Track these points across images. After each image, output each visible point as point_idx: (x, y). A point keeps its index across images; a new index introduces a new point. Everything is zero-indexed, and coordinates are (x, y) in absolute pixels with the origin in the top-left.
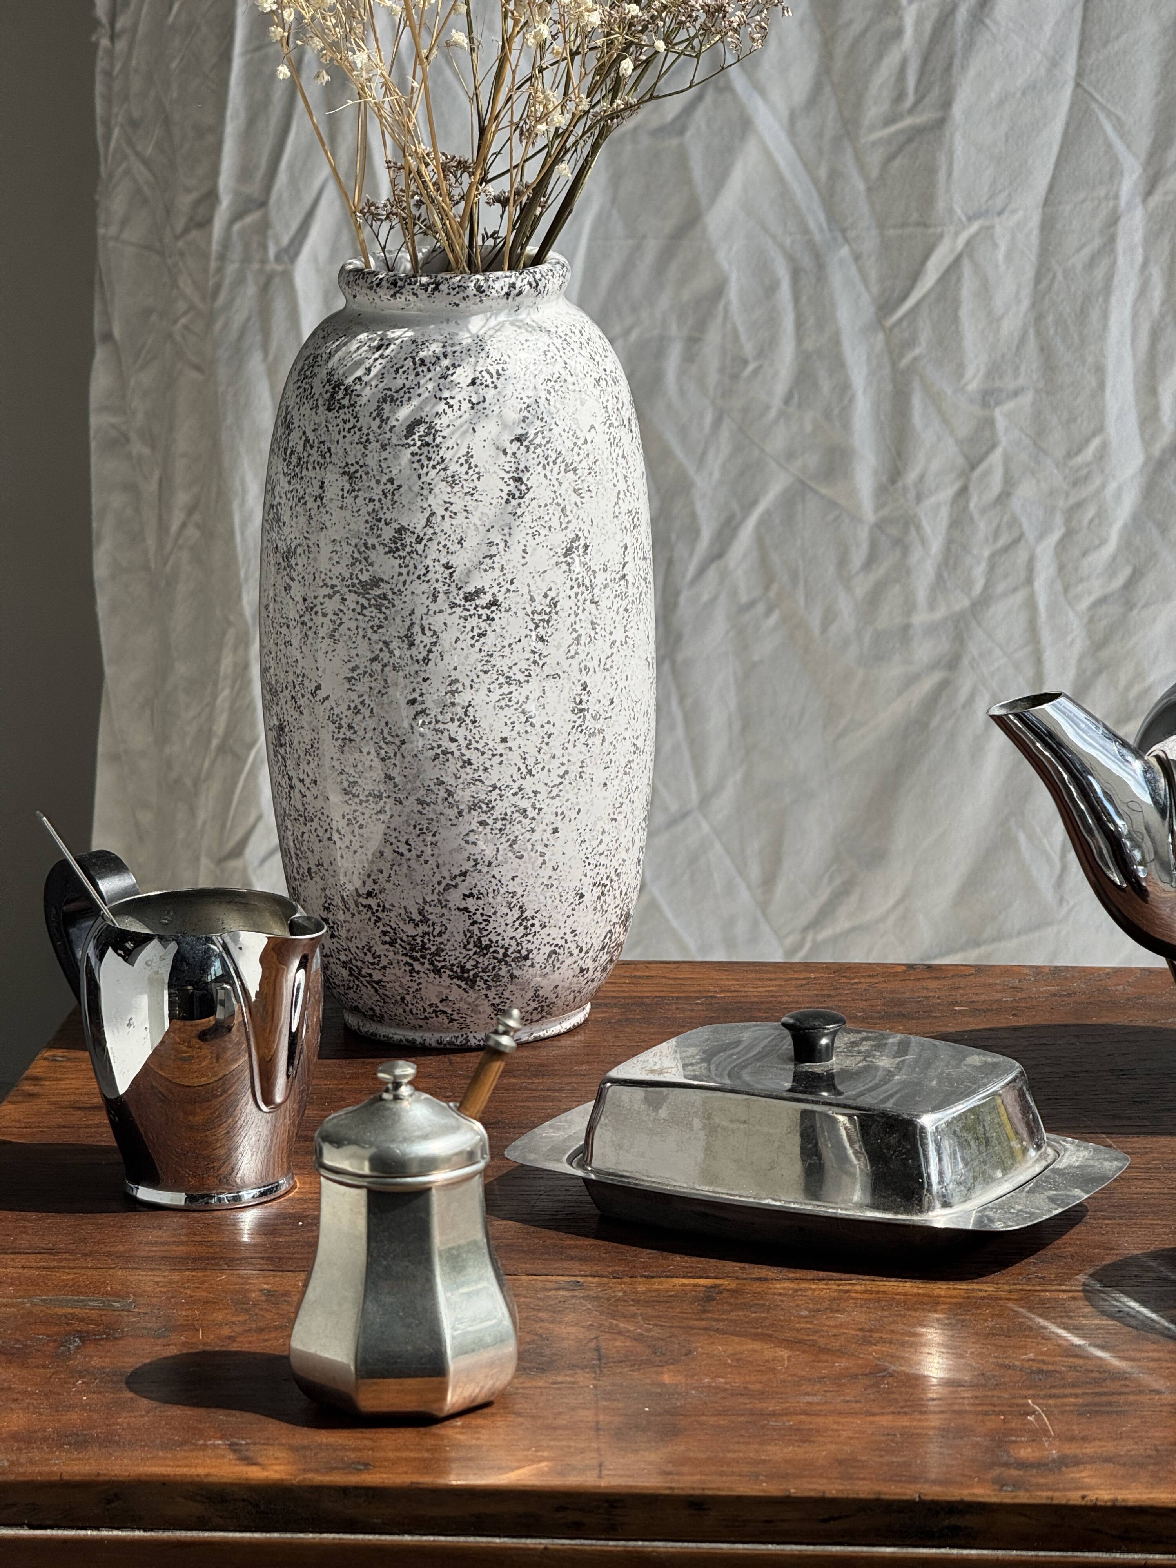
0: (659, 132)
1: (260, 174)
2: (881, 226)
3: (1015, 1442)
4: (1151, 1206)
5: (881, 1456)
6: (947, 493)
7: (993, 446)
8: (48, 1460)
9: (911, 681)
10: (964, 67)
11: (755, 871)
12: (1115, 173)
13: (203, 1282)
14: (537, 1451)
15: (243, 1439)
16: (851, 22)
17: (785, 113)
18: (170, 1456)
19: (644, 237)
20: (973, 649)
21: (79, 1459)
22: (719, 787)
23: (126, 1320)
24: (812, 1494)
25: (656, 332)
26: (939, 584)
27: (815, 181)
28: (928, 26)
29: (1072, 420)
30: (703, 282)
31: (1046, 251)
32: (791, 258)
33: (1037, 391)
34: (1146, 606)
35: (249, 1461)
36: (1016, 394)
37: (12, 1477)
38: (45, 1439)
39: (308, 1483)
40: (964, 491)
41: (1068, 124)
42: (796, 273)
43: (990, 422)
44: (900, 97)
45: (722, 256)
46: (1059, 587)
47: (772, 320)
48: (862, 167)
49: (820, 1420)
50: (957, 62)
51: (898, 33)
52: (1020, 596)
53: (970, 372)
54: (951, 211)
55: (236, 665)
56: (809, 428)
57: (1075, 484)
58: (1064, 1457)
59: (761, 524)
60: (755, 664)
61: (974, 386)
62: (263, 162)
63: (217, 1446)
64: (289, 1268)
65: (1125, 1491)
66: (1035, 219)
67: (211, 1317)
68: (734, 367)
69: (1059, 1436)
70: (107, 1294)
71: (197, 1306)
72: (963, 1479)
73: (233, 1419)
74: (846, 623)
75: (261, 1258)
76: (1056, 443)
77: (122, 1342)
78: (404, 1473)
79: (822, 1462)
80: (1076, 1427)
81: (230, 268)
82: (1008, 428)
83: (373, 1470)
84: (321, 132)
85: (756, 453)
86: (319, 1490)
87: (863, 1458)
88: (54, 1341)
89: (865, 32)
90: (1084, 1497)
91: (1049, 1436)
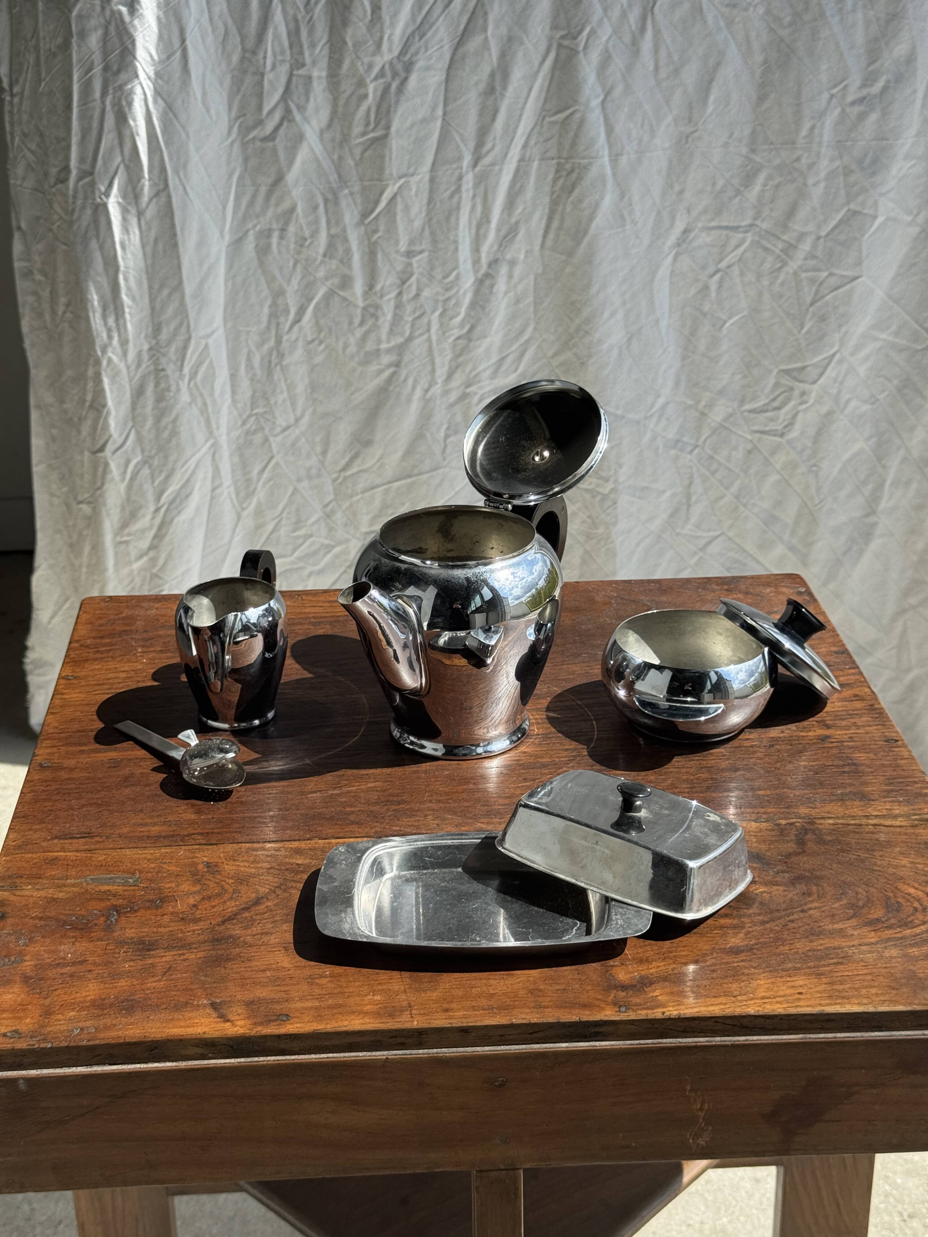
0: (265, 139)
1: (89, 161)
2: (361, 180)
3: (614, 966)
5: (551, 985)
6: (393, 294)
7: (412, 275)
8: (115, 1025)
9: (381, 372)
10: (395, 111)
11: (318, 449)
12: (460, 158)
13: (172, 858)
14: (373, 995)
15: (218, 997)
16: (344, 91)
17: (318, 130)
18: (180, 1017)
19: (260, 186)
20: (406, 359)
21: (132, 1024)
22: (302, 416)
23: (138, 894)
24: (524, 1021)
25: (267, 227)
26: (391, 332)
27: (333, 161)
28: (379, 93)
29: (445, 263)
30: (286, 205)
31: (432, 191)
32: (323, 194)
33: (430, 251)
34: (478, 339)
35: (224, 1018)
36: (422, 252)
37: (97, 1042)
38: (111, 1005)
39: (258, 1034)
40: (401, 293)
41: (440, 136)
42: (326, 201)
43: (410, 265)
44: (368, 124)
45: (294, 193)
46: (441, 332)
47: (316, 221)
48: (352, 155)
50: (392, 109)
51: (366, 96)
52: (425, 336)
53: (401, 243)
54: (391, 175)
55: (95, 373)
56: (334, 267)
57: (447, 290)
58: (642, 978)
59: (316, 307)
60: (315, 366)
61: (403, 249)
62: (90, 154)
63: (204, 1006)
64: (214, 842)
65: (682, 1007)
66: (427, 178)
67: (182, 888)
68: (301, 242)
69: (634, 959)
70: (124, 871)
71: (173, 879)
72: (597, 1003)
73: (209, 979)
74: (352, 349)
75: (198, 834)
76: (438, 273)
77: (138, 914)
78: (309, 1022)
79: (522, 993)
80: (640, 950)
81: (79, 202)
82: (418, 267)
83: (292, 1021)
84: (116, 142)
85: (312, 278)
86: (265, 1037)
87: (541, 987)
88: (103, 915)
89: (351, 95)
90: (663, 1013)
91: (629, 960)
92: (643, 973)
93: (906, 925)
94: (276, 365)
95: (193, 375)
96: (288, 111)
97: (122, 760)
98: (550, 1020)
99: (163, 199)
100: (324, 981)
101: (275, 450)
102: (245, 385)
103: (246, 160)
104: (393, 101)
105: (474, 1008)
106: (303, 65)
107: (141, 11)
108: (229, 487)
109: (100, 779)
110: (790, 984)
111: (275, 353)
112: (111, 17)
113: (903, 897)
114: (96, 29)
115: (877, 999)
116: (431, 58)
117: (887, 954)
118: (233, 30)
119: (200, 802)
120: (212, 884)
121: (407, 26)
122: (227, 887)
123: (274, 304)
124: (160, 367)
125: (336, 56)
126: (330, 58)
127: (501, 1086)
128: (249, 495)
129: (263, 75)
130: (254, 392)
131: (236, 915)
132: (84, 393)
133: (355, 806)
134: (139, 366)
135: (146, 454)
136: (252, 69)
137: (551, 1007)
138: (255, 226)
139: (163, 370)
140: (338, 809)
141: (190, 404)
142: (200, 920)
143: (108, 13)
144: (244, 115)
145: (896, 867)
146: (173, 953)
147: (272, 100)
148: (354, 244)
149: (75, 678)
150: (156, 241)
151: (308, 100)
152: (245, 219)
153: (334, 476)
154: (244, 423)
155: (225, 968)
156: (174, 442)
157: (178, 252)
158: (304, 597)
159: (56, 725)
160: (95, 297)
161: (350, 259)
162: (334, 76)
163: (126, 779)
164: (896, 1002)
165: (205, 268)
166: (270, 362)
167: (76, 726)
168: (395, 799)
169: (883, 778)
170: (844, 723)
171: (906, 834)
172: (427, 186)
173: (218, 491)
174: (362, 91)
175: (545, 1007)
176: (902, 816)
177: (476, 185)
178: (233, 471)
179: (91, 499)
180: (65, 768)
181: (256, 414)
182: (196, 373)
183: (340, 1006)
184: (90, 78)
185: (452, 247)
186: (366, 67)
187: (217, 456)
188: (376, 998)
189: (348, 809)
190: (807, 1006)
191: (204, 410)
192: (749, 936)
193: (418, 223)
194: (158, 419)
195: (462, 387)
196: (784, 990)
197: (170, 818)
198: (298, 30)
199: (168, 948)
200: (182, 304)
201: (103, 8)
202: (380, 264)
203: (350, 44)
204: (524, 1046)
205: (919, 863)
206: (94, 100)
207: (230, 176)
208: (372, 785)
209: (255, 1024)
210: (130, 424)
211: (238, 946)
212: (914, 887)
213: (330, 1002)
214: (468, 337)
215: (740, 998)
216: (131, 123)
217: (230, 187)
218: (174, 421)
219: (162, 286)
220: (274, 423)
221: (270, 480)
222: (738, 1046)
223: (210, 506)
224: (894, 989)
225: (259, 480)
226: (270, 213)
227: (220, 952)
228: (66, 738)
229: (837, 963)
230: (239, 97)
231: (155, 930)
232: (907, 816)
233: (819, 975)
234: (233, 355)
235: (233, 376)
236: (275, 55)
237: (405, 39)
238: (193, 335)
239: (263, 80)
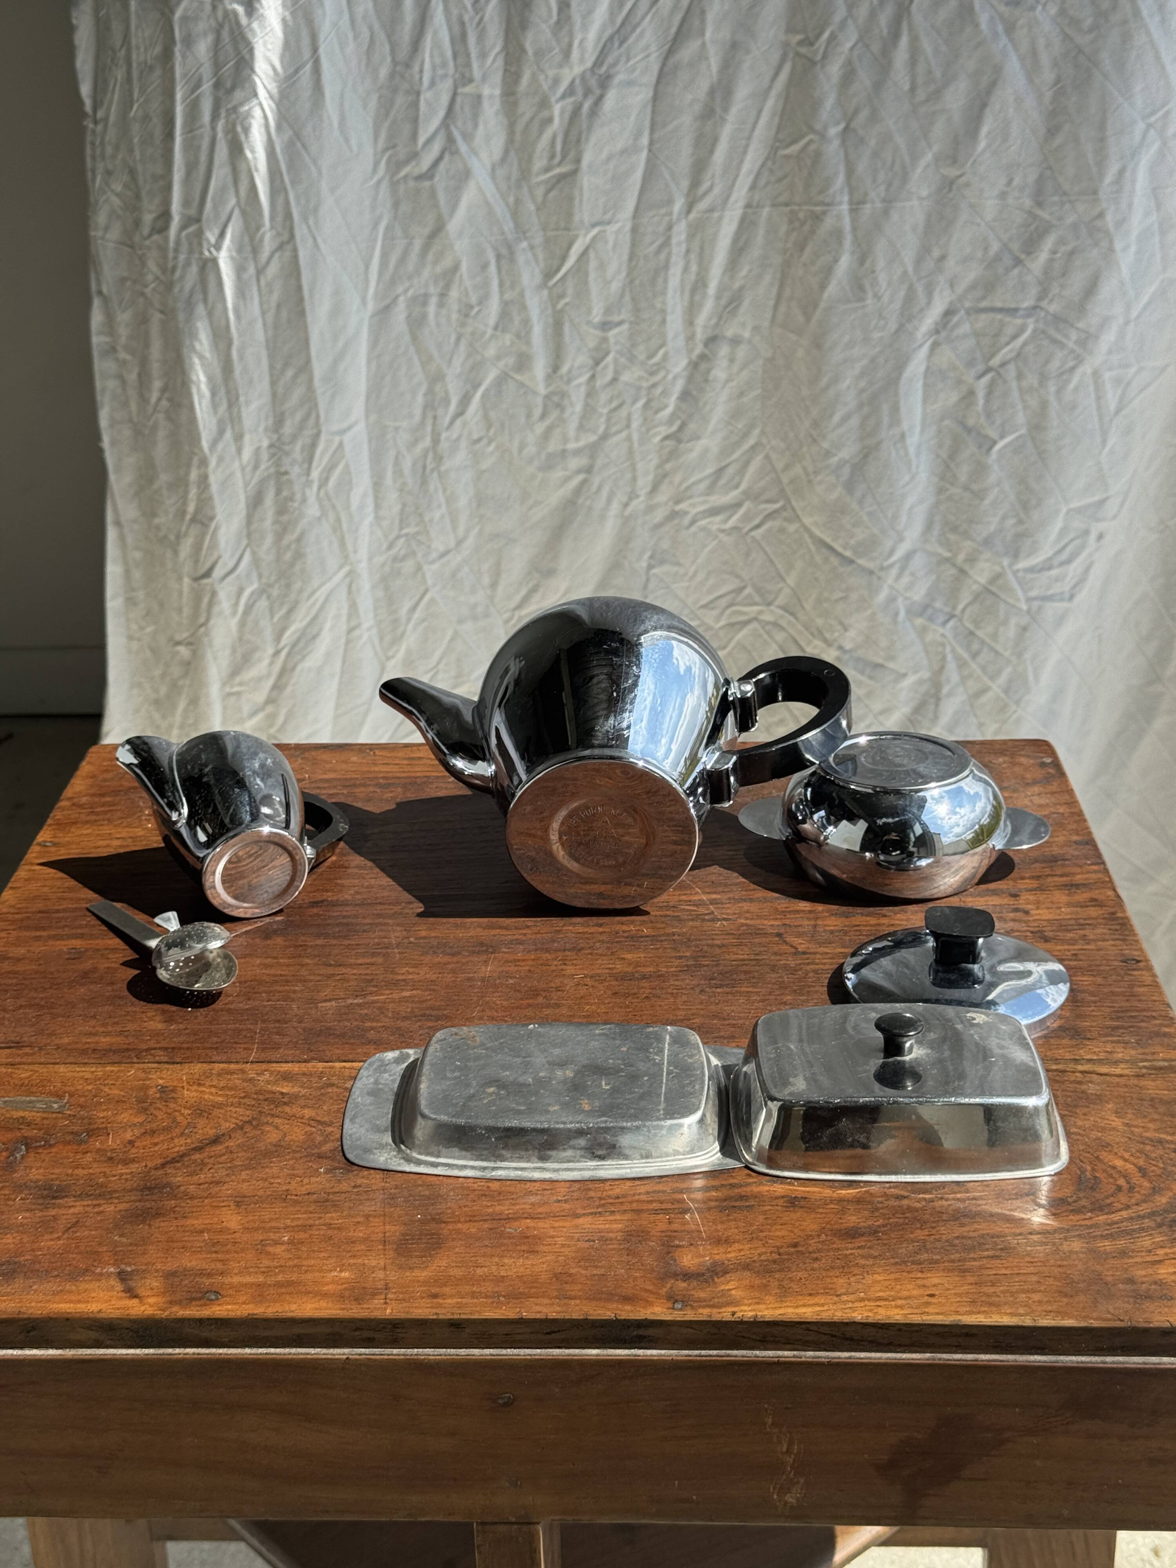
0: (420, 178)
1: (195, 204)
2: (544, 229)
3: (678, 1246)
4: (746, 972)
5: (586, 1268)
6: (584, 378)
7: (607, 353)
9: (567, 479)
10: (587, 139)
11: (486, 580)
12: (670, 202)
13: (118, 1077)
14: (341, 1271)
15: (130, 1264)
16: (523, 114)
17: (489, 166)
18: (73, 1288)
19: (413, 238)
20: (600, 462)
21: (8, 1294)
22: (465, 538)
23: (60, 1123)
24: (538, 1316)
25: (422, 291)
26: (581, 427)
27: (508, 205)
28: (567, 116)
29: (649, 339)
30: (447, 263)
31: (633, 245)
32: (495, 249)
33: (631, 323)
34: (690, 440)
35: (131, 1293)
36: (620, 323)
39: (173, 1316)
40: (593, 377)
41: (645, 173)
42: (499, 257)
43: (605, 340)
44: (552, 157)
45: (457, 247)
46: (643, 429)
47: (486, 284)
48: (533, 197)
49: (541, 1224)
50: (583, 137)
51: (550, 120)
52: (624, 434)
53: (595, 312)
54: (582, 222)
55: (200, 476)
56: (508, 343)
57: (652, 374)
58: (715, 1264)
59: (483, 396)
60: (483, 472)
61: (597, 320)
62: (197, 197)
63: (109, 1275)
64: (178, 1060)
65: (762, 1306)
66: (628, 226)
67: (120, 1118)
68: (466, 311)
69: (709, 1238)
70: (51, 1094)
71: (111, 1106)
72: (645, 1295)
73: (124, 1240)
74: (531, 450)
75: (160, 1048)
76: (641, 353)
77: (54, 1150)
78: (244, 1303)
79: (544, 1277)
80: (719, 1227)
81: (182, 257)
82: (616, 343)
83: (222, 1301)
84: (230, 179)
85: (479, 358)
86: (182, 1321)
87: (573, 1271)
88: (7, 1149)
89: (532, 119)
90: (733, 1314)
91: (702, 1239)
92: (717, 1257)
93: (1101, 1209)
94: (433, 470)
95: (324, 482)
96: (450, 140)
97: (87, 950)
98: (575, 1316)
99: (288, 254)
100: (279, 1249)
101: (430, 582)
102: (392, 497)
103: (396, 205)
104: (584, 126)
105: (473, 1295)
106: (471, 80)
107: (261, 11)
108: (369, 629)
109: (51, 973)
110: (920, 1282)
111: (430, 456)
112: (224, 18)
113: (1104, 1171)
114: (205, 34)
115: (1039, 1309)
116: (633, 71)
117: (1066, 1247)
118: (382, 36)
119: (174, 1008)
120: (160, 1115)
121: (603, 28)
122: (180, 1119)
123: (430, 392)
124: (283, 469)
125: (513, 69)
126: (506, 71)
127: (505, 1405)
128: (397, 640)
129: (418, 94)
130: (404, 505)
131: (182, 1156)
132: (185, 504)
133: (378, 1021)
134: (256, 467)
135: (264, 580)
136: (406, 86)
137: (580, 1298)
138: (406, 291)
139: (286, 473)
140: (355, 1023)
141: (319, 518)
142: (133, 1161)
143: (220, 13)
144: (394, 146)
145: (1103, 1130)
146: (85, 1203)
147: (431, 125)
148: (535, 314)
149: (55, 844)
150: (279, 306)
151: (476, 126)
152: (393, 281)
153: (506, 616)
154: (391, 546)
155: (150, 1226)
156: (297, 568)
157: (305, 322)
158: (378, 752)
159: (14, 903)
160: (203, 378)
161: (528, 333)
162: (510, 95)
163: (86, 974)
164: (1064, 1315)
165: (340, 344)
166: (424, 467)
167: (40, 905)
168: (434, 1013)
169: (1108, 1010)
170: (1070, 935)
171: (1126, 1086)
172: (628, 237)
173: (356, 633)
174: (545, 114)
175: (570, 1298)
176: (1127, 1061)
177: (691, 237)
178: (376, 609)
179: (191, 640)
180: (10, 958)
181: (407, 535)
182: (327, 479)
183: (291, 1283)
184: (198, 98)
185: (658, 318)
186: (550, 82)
187: (354, 587)
188: (343, 1274)
189: (368, 1024)
190: (938, 1314)
191: (337, 527)
192: (877, 1214)
193: (615, 286)
194: (279, 536)
195: (671, 503)
196: (909, 1289)
197: (131, 1027)
198: (464, 35)
199: (80, 1197)
200: (310, 388)
201: (214, 8)
202: (567, 339)
203: (530, 52)
204: (539, 1351)
205: (1136, 1126)
206: (201, 126)
207: (376, 225)
208: (407, 994)
209: (171, 1302)
210: (245, 542)
211: (175, 1197)
212: (1122, 1157)
213: (280, 1278)
214: (676, 437)
215: (845, 1298)
216: (248, 154)
217: (375, 240)
218: (299, 540)
219: (286, 365)
220: (429, 547)
221: (424, 620)
222: (838, 1365)
223: (346, 651)
224: (1066, 1296)
225: (409, 620)
226: (426, 273)
227: (148, 1205)
228: (22, 920)
229: (993, 1257)
230: (386, 125)
231: (70, 1171)
232: (1132, 1062)
233: (963, 1271)
234: (376, 457)
235: (377, 485)
236: (434, 68)
237: (601, 45)
238: (324, 429)
239: (418, 101)
